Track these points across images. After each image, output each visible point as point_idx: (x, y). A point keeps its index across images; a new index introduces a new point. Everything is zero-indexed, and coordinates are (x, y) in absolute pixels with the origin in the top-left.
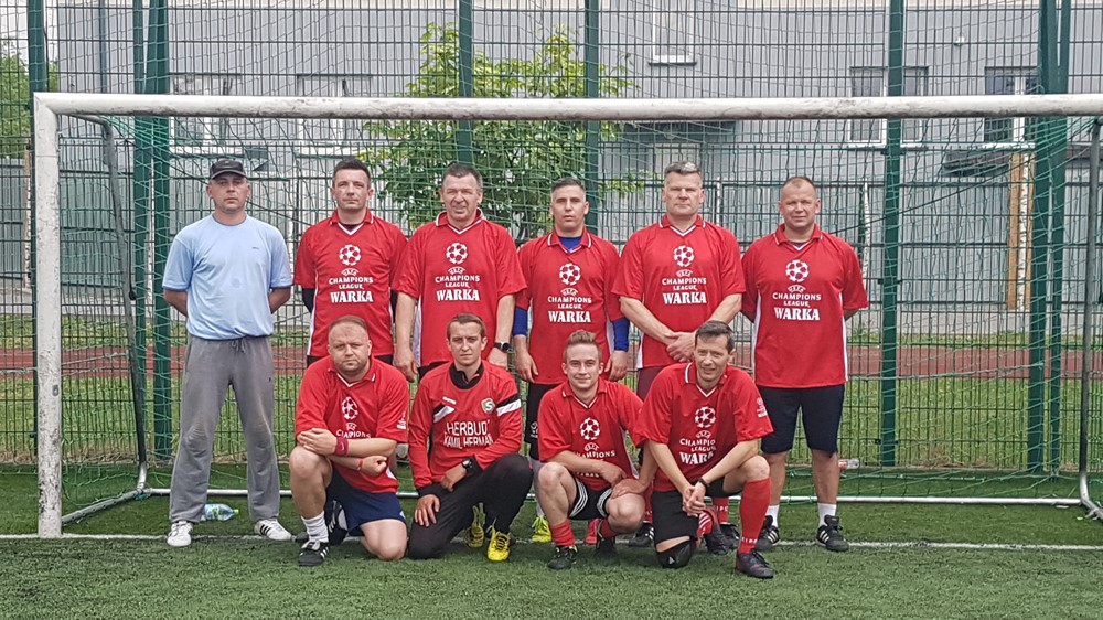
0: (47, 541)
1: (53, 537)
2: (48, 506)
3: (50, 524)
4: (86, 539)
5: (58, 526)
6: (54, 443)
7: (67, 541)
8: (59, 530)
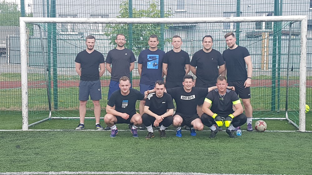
0: (25, 131)
1: (26, 130)
2: (25, 122)
3: (25, 127)
4: (34, 131)
5: (27, 127)
6: (26, 106)
7: (30, 131)
8: (28, 128)
